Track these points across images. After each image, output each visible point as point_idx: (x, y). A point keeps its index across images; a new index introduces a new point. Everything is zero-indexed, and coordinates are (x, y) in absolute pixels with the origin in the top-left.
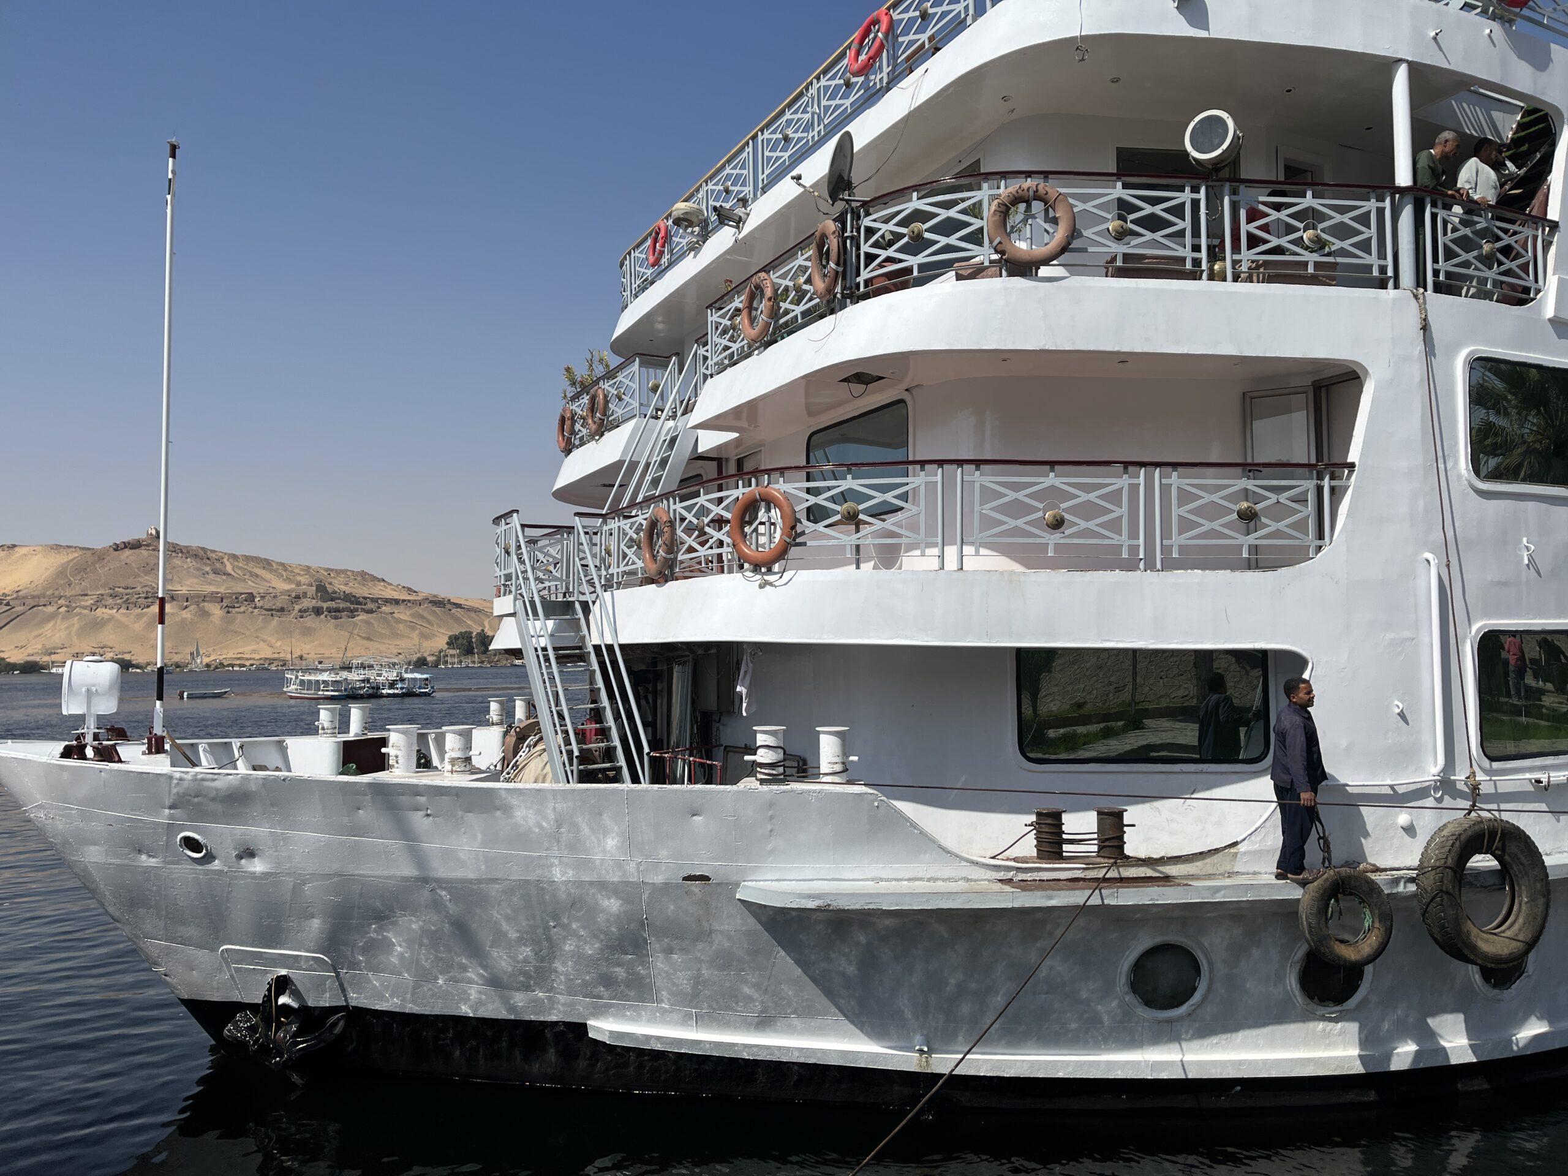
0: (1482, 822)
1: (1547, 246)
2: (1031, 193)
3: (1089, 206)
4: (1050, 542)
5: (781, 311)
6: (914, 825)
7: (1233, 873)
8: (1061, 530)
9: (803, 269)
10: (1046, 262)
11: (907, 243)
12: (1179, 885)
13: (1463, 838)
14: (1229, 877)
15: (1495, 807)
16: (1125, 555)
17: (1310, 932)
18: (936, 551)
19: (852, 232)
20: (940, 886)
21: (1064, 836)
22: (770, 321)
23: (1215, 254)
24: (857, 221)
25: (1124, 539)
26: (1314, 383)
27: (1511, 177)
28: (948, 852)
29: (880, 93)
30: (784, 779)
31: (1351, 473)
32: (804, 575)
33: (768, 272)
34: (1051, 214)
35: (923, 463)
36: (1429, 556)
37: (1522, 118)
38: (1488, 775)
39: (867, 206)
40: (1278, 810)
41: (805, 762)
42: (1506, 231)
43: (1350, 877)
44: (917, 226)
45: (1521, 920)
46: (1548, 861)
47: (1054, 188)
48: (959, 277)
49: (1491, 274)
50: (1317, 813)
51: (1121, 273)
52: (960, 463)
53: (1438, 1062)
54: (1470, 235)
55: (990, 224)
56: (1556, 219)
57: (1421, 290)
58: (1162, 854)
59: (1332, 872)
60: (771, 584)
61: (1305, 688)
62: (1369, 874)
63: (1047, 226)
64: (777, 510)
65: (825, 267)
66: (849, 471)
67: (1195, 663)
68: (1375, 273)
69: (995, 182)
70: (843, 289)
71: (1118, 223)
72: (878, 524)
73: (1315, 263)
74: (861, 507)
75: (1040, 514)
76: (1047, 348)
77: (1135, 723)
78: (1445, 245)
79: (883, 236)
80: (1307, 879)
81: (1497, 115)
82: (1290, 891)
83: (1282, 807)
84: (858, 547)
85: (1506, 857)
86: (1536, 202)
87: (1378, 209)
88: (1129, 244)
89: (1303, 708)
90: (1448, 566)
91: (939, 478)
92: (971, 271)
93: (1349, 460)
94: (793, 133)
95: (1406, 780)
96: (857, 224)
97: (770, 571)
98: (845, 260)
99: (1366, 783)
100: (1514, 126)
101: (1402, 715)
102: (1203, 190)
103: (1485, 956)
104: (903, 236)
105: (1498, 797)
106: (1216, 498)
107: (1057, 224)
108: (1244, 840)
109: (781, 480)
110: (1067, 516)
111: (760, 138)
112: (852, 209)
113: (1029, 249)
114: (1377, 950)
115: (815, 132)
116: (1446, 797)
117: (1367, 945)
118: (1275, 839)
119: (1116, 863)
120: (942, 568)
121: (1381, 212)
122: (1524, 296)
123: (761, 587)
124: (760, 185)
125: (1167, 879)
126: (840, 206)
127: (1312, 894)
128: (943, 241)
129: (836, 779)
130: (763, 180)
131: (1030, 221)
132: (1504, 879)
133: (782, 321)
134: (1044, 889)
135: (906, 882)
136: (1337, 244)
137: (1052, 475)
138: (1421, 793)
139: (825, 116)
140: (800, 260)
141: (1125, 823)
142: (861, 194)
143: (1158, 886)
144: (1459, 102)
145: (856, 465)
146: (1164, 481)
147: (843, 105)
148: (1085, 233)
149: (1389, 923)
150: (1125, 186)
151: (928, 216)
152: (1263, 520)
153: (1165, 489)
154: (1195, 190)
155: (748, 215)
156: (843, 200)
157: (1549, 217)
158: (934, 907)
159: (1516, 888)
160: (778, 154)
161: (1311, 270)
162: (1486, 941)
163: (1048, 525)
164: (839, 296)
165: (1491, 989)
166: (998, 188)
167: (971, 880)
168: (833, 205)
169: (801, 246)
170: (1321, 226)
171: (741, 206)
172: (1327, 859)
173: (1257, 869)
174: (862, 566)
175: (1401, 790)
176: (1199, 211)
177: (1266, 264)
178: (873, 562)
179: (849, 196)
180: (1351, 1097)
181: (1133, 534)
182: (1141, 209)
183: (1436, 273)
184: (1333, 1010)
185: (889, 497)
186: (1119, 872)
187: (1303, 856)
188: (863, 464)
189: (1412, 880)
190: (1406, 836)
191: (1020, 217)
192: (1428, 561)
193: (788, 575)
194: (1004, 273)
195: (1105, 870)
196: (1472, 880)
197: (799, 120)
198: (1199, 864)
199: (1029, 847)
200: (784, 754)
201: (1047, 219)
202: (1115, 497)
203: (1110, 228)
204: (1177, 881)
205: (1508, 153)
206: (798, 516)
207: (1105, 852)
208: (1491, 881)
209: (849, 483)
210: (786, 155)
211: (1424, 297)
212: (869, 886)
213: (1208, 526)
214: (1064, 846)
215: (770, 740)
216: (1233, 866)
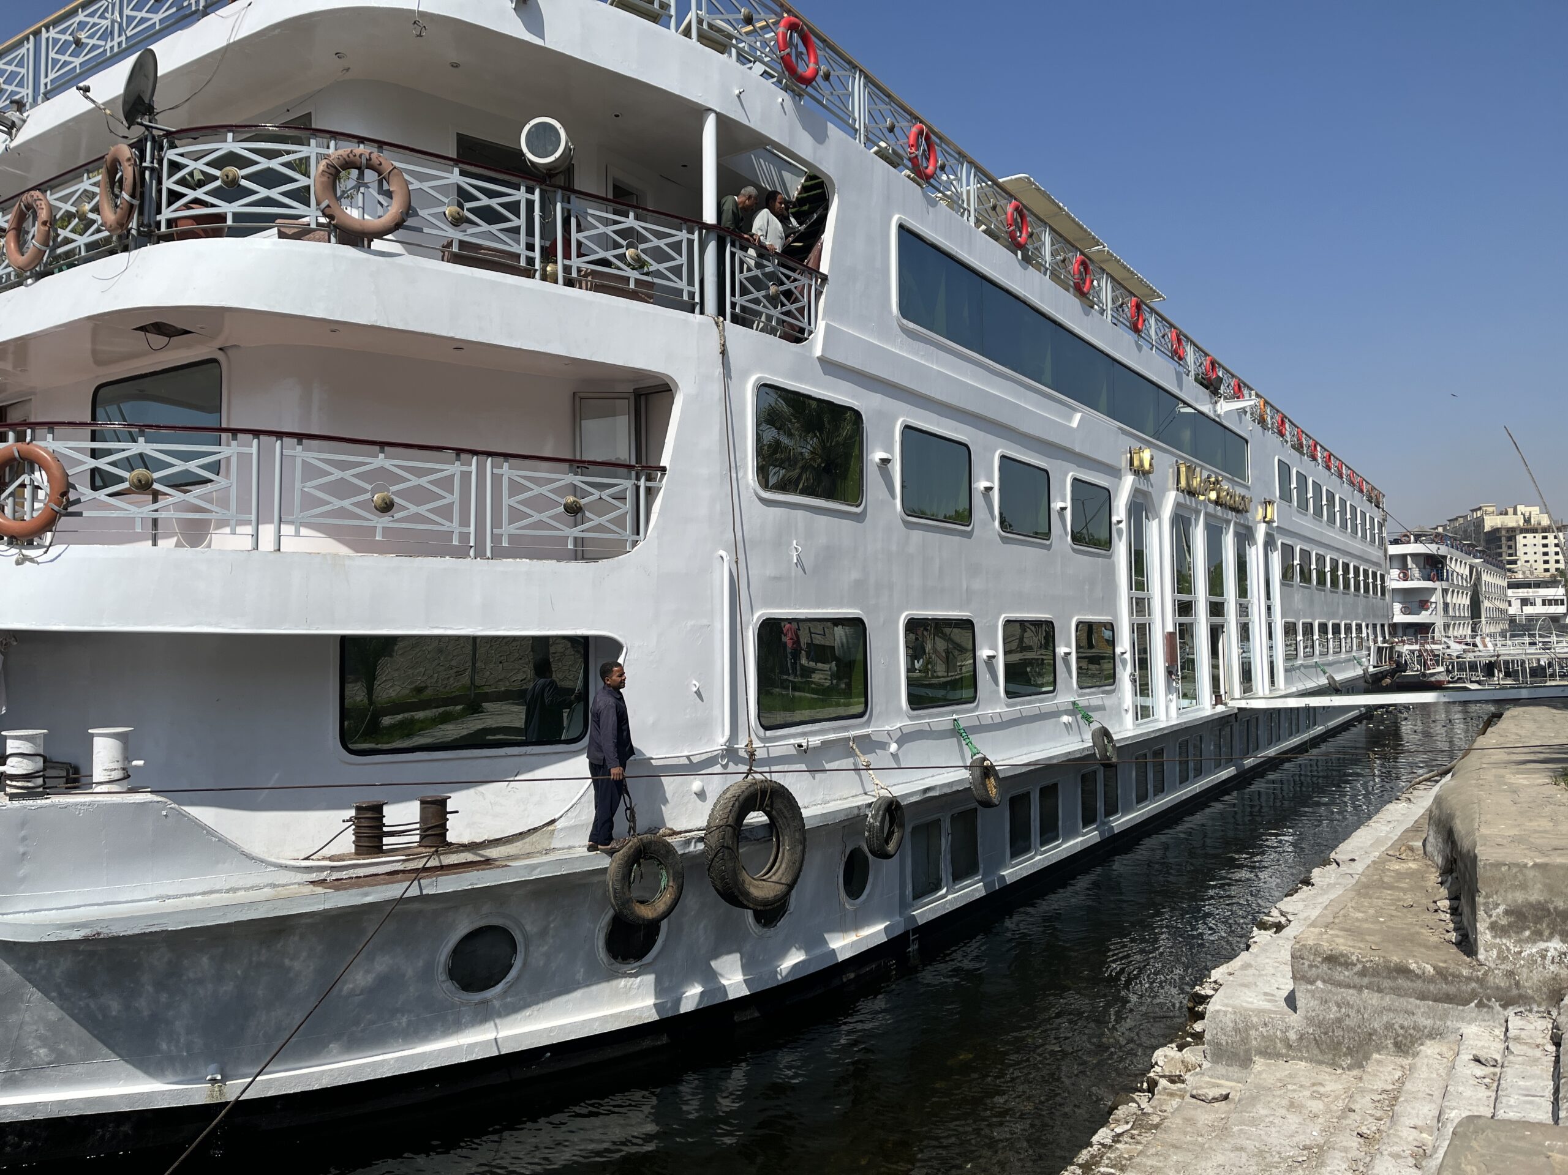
0: (756, 783)
1: (818, 294)
2: (364, 161)
3: (425, 186)
4: (378, 525)
5: (59, 239)
6: (211, 832)
7: (550, 850)
8: (390, 513)
9: (89, 195)
10: (380, 234)
11: (220, 187)
12: (498, 867)
13: (741, 798)
14: (546, 854)
15: (767, 769)
16: (455, 542)
17: (615, 897)
18: (249, 529)
19: (152, 162)
20: (241, 896)
21: (385, 829)
22: (43, 248)
23: (548, 255)
24: (159, 152)
25: (455, 526)
26: (635, 390)
27: (794, 231)
28: (253, 858)
29: (195, 16)
30: (46, 791)
31: (663, 475)
32: (77, 551)
33: (44, 192)
34: (385, 186)
35: (235, 432)
36: (723, 553)
37: (805, 181)
38: (762, 742)
39: (173, 137)
40: (592, 786)
41: (76, 770)
42: (788, 277)
43: (650, 843)
44: (232, 170)
45: (783, 866)
46: (805, 813)
47: (389, 160)
48: (282, 235)
49: (776, 313)
50: (626, 786)
51: (457, 259)
52: (280, 435)
53: (718, 1000)
54: (760, 276)
55: (318, 185)
56: (826, 272)
57: (721, 319)
58: (485, 837)
59: (635, 840)
60: (32, 560)
61: (618, 671)
62: (666, 838)
63: (381, 198)
64: (43, 473)
65: (117, 197)
66: (142, 433)
67: (532, 648)
68: (685, 297)
69: (325, 141)
70: (140, 224)
71: (455, 208)
72: (177, 496)
73: (636, 280)
74: (156, 475)
75: (368, 496)
76: (378, 324)
77: (474, 707)
78: (741, 282)
79: (191, 174)
80: (614, 848)
81: (786, 175)
82: (601, 861)
83: (596, 783)
84: (155, 522)
85: (774, 812)
86: (812, 255)
87: (688, 239)
88: (465, 231)
89: (616, 690)
90: (737, 562)
91: (254, 450)
92: (296, 230)
93: (662, 464)
94: (86, 37)
95: (700, 750)
96: (159, 155)
97: (30, 544)
98: (142, 194)
99: (667, 756)
100: (799, 187)
101: (698, 693)
102: (537, 192)
103: (755, 901)
104: (216, 178)
105: (770, 761)
106: (544, 490)
107: (392, 198)
108: (561, 817)
109: (50, 436)
110: (396, 500)
111: (44, 34)
112: (153, 137)
113: (361, 218)
114: (670, 906)
115: (115, 43)
116: (731, 764)
117: (662, 903)
118: (588, 814)
119: (437, 851)
120: (256, 548)
121: (690, 242)
122: (800, 335)
123: (18, 563)
124: (42, 90)
125: (487, 862)
126: (137, 132)
127: (618, 862)
128: (263, 192)
129: (114, 788)
130: (46, 85)
131: (362, 190)
132: (772, 832)
133: (59, 251)
134: (360, 886)
135: (199, 897)
136: (654, 266)
137: (381, 456)
138: (711, 761)
139: (128, 27)
140: (86, 184)
141: (448, 810)
142: (165, 123)
143: (478, 870)
144: (757, 157)
145: (150, 426)
146: (496, 471)
147: (150, 19)
148: (421, 212)
149: (680, 880)
150: (463, 173)
151: (245, 163)
152: (587, 514)
153: (497, 479)
154: (530, 191)
155: (24, 121)
156: (142, 124)
157: (821, 270)
158: (232, 920)
159: (781, 839)
160: (66, 58)
161: (632, 286)
162: (757, 887)
163: (376, 507)
164: (134, 232)
165: (761, 928)
166: (328, 147)
167: (279, 886)
168: (129, 128)
169: (88, 167)
170: (641, 246)
171: (15, 109)
172: (633, 828)
173: (571, 844)
174: (160, 542)
175: (695, 760)
176: (533, 211)
177: (593, 273)
178: (175, 539)
179: (150, 122)
180: (647, 1043)
181: (465, 522)
182: (478, 199)
183: (733, 305)
184: (632, 967)
185: (193, 466)
186: (440, 861)
187: (612, 828)
188: (158, 427)
189: (701, 840)
190: (698, 800)
191: (351, 183)
192: (722, 557)
193: (54, 551)
194: (333, 239)
195: (425, 860)
196: (747, 834)
197: (94, 25)
198: (519, 844)
199: (346, 843)
200: (44, 762)
201: (381, 191)
202: (446, 483)
203: (447, 213)
204: (497, 863)
205: (794, 210)
206: (71, 480)
207: (425, 842)
208: (761, 834)
209: (142, 446)
210: (77, 62)
211: (724, 325)
212: (154, 906)
213: (536, 517)
214: (384, 839)
215: (26, 747)
216: (550, 843)
